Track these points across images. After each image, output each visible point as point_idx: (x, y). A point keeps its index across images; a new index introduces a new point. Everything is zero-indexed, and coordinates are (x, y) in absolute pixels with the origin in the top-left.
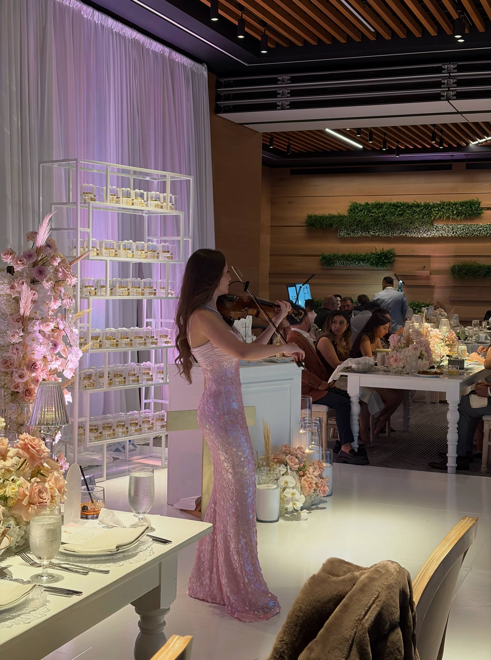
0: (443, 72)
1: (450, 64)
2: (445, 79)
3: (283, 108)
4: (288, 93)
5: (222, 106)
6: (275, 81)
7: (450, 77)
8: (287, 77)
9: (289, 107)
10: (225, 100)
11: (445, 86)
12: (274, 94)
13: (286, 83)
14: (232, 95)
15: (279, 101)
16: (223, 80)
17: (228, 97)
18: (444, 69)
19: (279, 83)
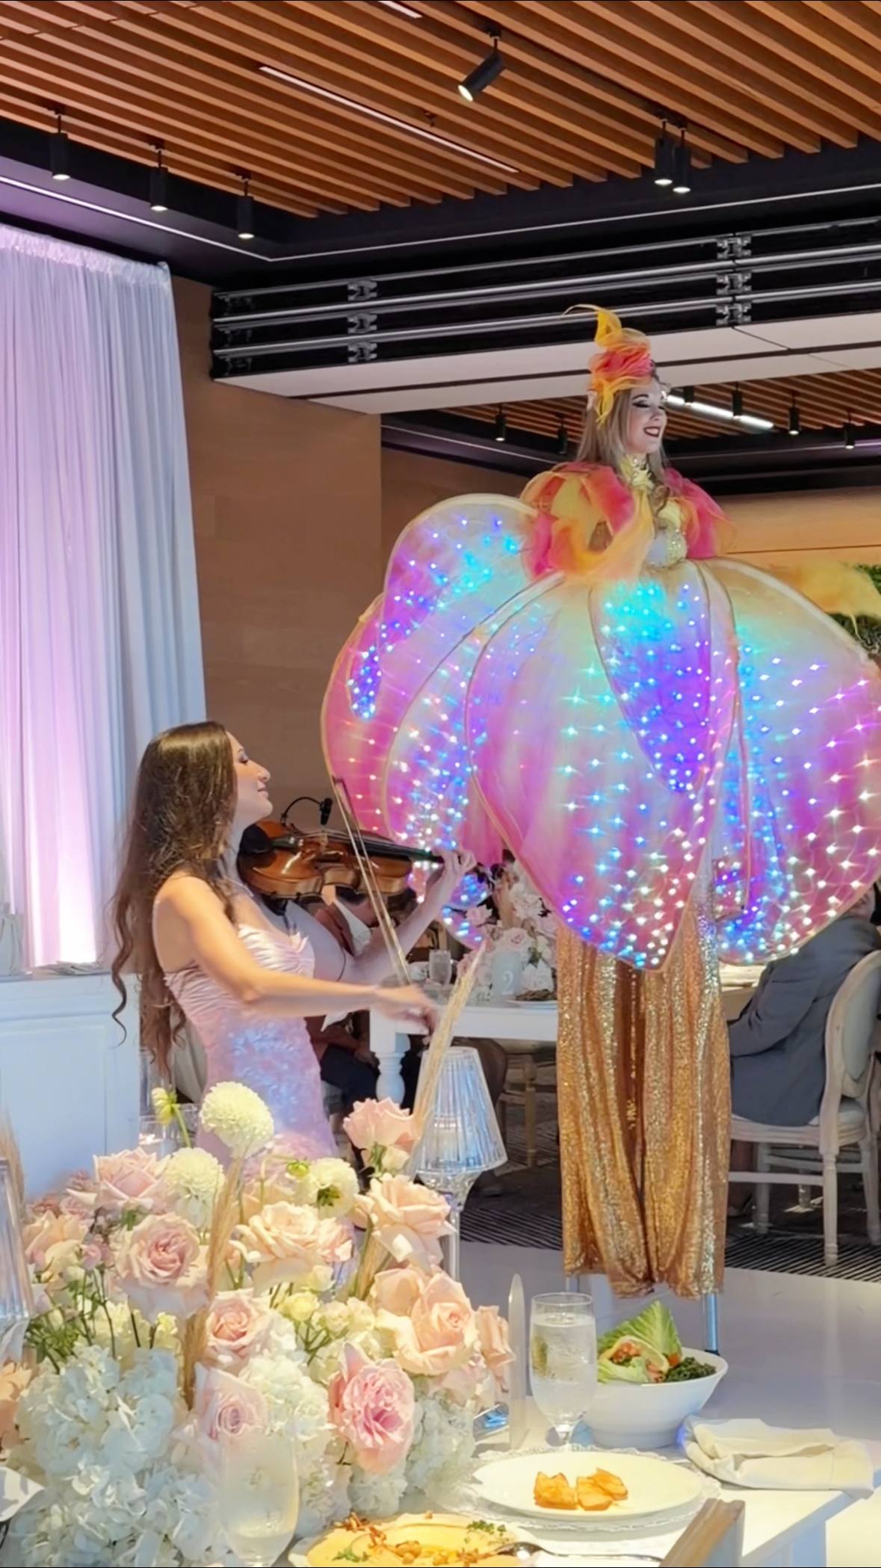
0: (720, 256)
1: (734, 236)
2: (723, 274)
3: (362, 360)
4: (372, 324)
5: (228, 359)
6: (342, 295)
7: (735, 269)
8: (370, 283)
9: (374, 356)
10: (233, 345)
11: (725, 291)
12: (340, 327)
13: (368, 297)
14: (249, 333)
15: (353, 342)
16: (228, 297)
17: (240, 338)
18: (722, 250)
19: (351, 298)
